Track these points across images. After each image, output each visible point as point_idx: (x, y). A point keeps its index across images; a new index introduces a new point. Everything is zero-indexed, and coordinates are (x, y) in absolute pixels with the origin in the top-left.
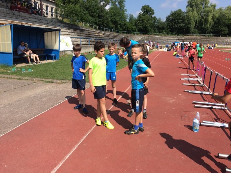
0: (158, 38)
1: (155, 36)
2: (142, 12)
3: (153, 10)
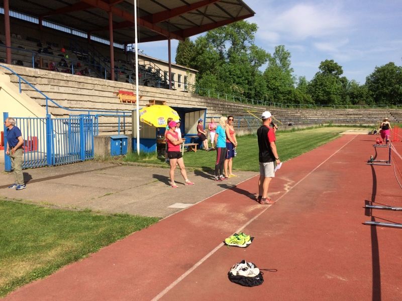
1: (346, 110)
2: (322, 72)
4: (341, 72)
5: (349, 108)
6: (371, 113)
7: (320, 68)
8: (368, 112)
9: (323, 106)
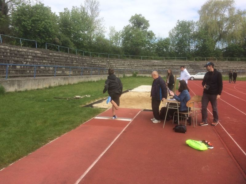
0: (157, 64)
1: (152, 61)
2: (132, 25)
3: (148, 21)
4: (148, 26)
5: (155, 59)
6: (173, 65)
8: (170, 64)
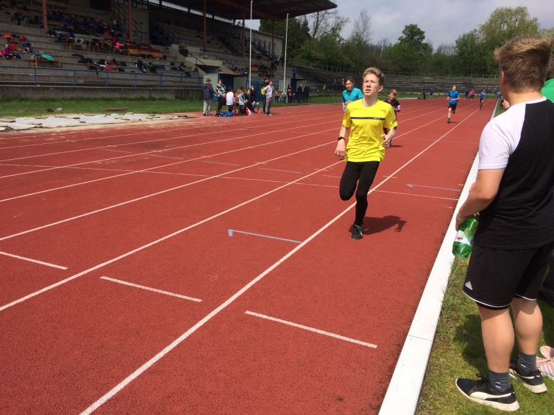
2: (404, 37)
3: (423, 32)
4: (424, 38)
7: (404, 32)
8: (442, 81)
9: (402, 74)
